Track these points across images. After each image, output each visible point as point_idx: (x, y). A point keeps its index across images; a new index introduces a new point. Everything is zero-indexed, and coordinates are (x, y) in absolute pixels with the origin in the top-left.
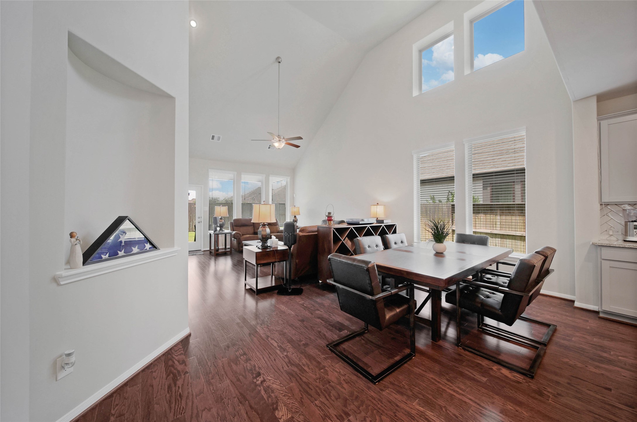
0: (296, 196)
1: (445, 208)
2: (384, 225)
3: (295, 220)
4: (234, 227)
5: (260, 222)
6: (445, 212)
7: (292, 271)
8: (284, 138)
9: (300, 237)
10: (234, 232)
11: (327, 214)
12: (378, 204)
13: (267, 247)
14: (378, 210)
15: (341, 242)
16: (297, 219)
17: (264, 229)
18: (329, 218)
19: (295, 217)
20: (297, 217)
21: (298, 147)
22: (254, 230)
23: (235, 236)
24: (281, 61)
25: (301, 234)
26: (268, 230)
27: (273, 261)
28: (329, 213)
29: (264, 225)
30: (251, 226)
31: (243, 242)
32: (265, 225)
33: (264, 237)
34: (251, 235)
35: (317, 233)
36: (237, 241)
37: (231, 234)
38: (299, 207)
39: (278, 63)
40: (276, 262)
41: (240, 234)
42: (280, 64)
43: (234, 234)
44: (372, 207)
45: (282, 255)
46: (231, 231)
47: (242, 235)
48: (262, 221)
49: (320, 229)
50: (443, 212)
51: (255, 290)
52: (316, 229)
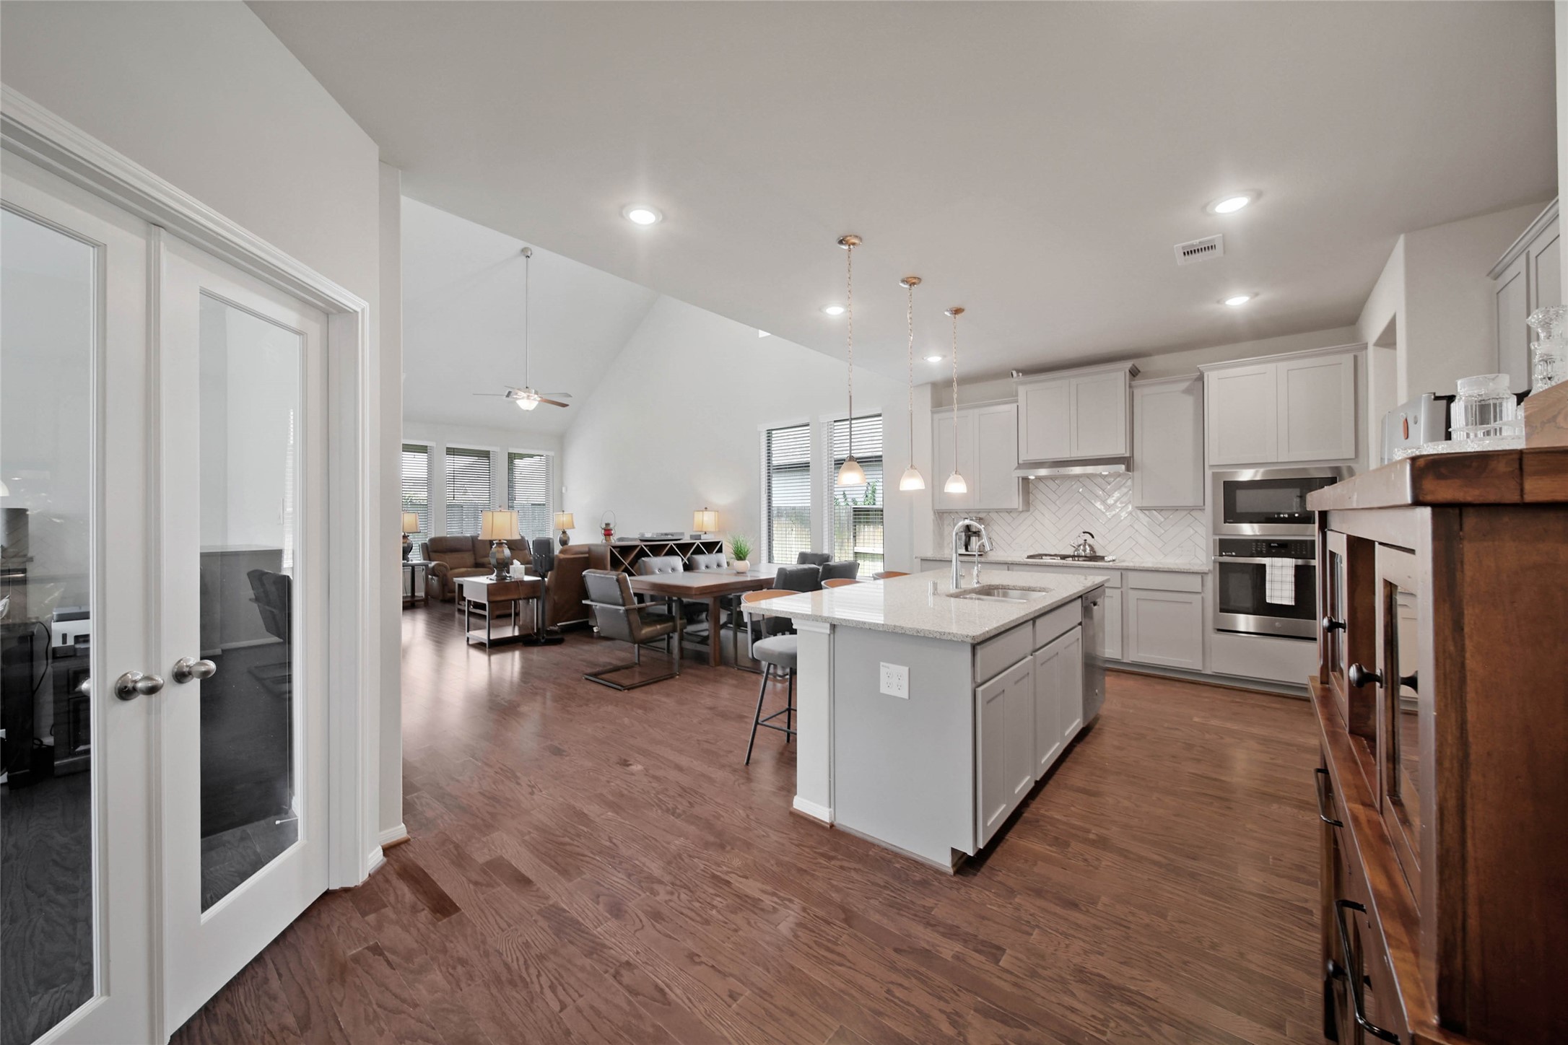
0: (566, 490)
1: (844, 514)
2: (701, 543)
3: (565, 538)
4: (431, 554)
5: (493, 538)
6: (843, 522)
7: (547, 613)
8: (536, 393)
9: (561, 560)
10: (433, 564)
11: (604, 526)
12: (706, 508)
13: (505, 578)
14: (705, 519)
15: (624, 566)
16: (569, 538)
17: (500, 549)
18: (608, 532)
19: (564, 532)
20: (569, 532)
21: (564, 405)
22: (475, 559)
23: (433, 572)
24: (531, 254)
25: (562, 556)
26: (507, 552)
27: (516, 597)
28: (607, 525)
29: (500, 544)
30: (469, 551)
31: (455, 579)
32: (502, 543)
33: (500, 561)
34: (469, 569)
35: (587, 555)
36: (438, 581)
37: (426, 566)
38: (572, 514)
39: (525, 259)
40: (521, 599)
41: (446, 567)
42: (529, 259)
43: (434, 567)
44: (696, 513)
45: (532, 591)
46: (424, 560)
47: (451, 569)
48: (496, 537)
49: (593, 548)
50: (841, 522)
51: (487, 642)
52: (587, 549)
